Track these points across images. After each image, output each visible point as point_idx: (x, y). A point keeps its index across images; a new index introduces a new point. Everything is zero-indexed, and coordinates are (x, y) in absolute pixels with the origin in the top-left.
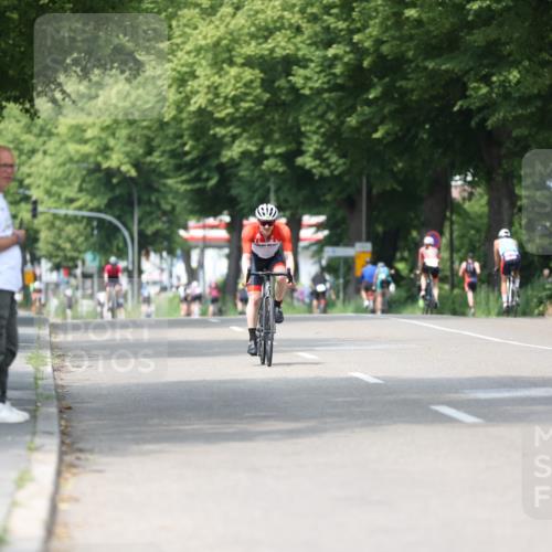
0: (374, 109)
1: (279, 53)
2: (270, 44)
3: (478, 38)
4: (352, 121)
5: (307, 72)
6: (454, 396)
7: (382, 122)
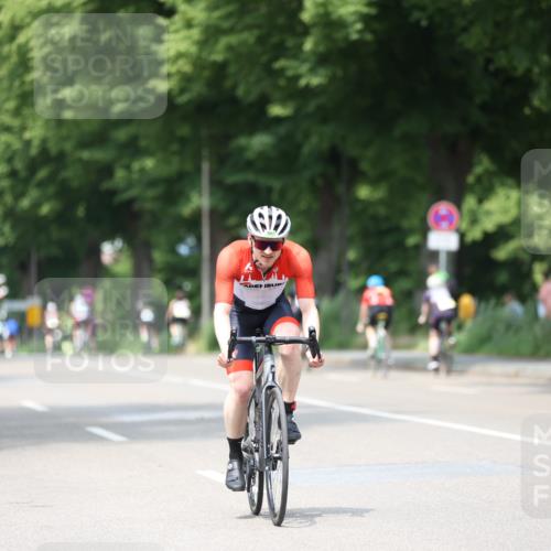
3: (121, 135)
4: (25, 203)
6: (105, 420)
7: (46, 201)
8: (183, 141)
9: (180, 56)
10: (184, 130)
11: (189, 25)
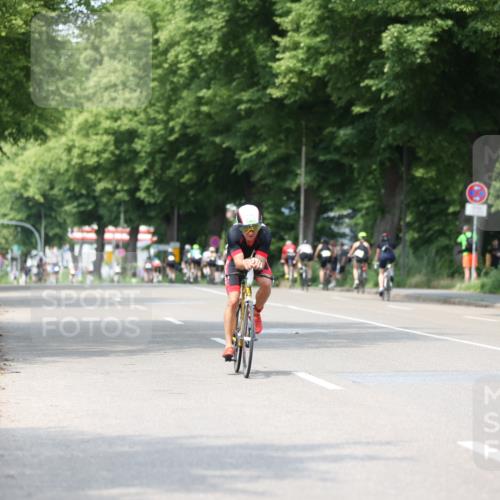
0: (182, 165)
1: (123, 128)
2: (119, 122)
3: (244, 125)
4: (170, 173)
5: (144, 142)
7: (187, 173)
8: (288, 131)
9: (290, 70)
10: (290, 124)
11: (296, 46)
